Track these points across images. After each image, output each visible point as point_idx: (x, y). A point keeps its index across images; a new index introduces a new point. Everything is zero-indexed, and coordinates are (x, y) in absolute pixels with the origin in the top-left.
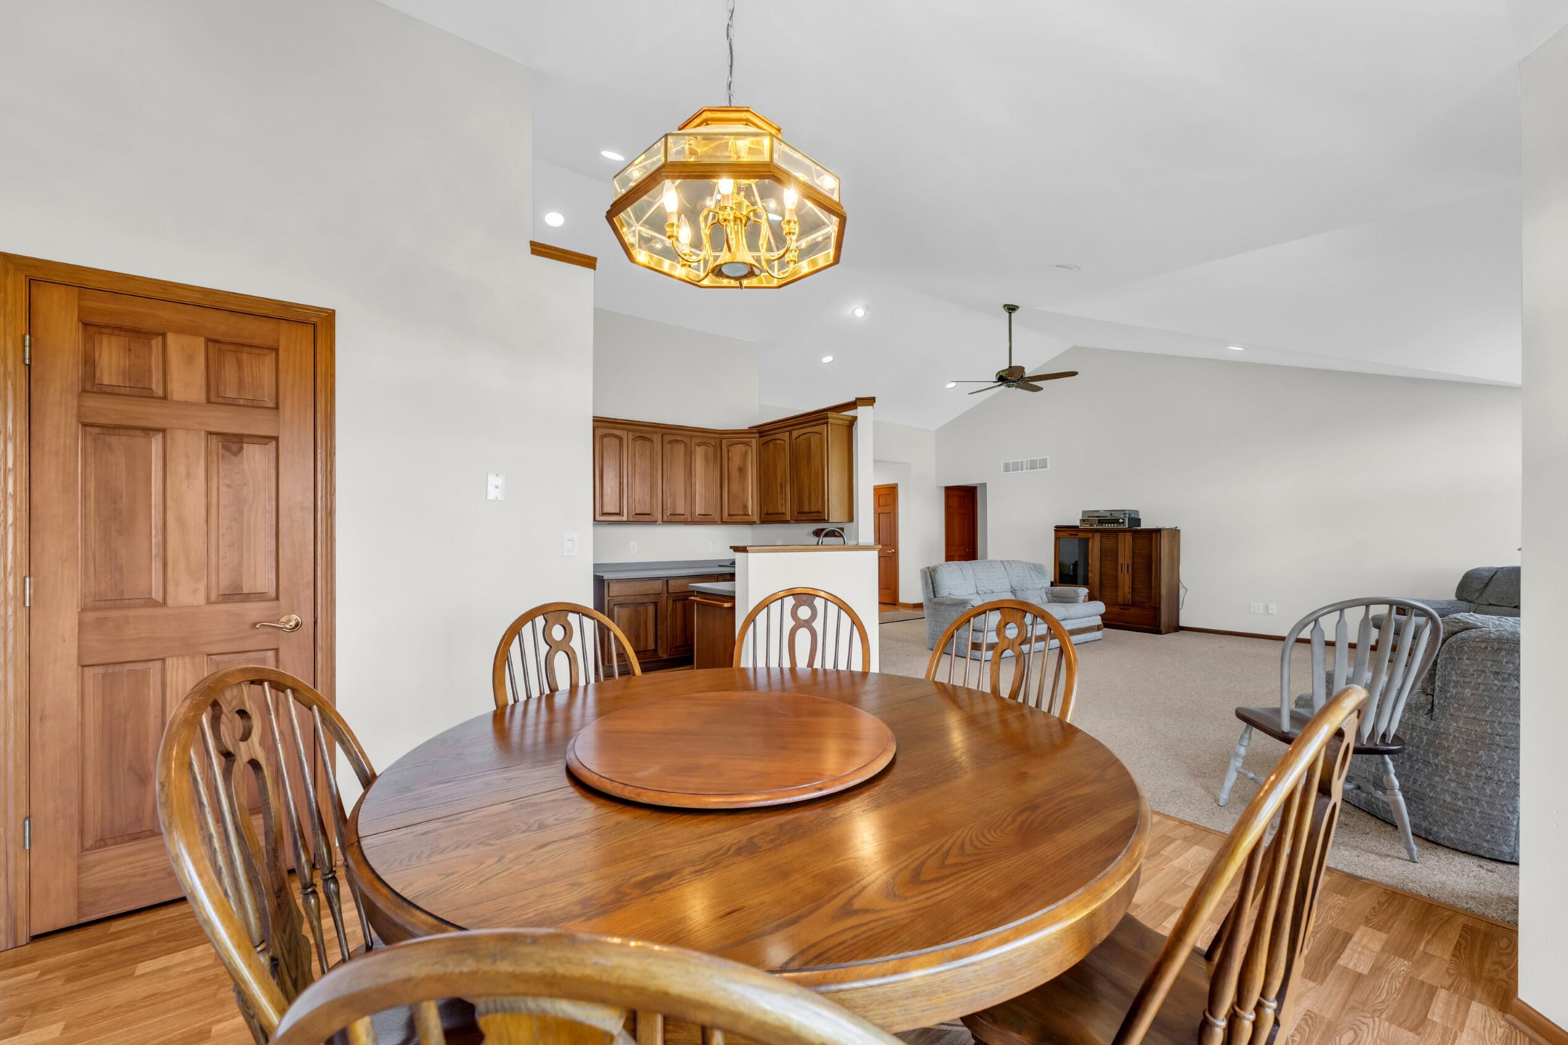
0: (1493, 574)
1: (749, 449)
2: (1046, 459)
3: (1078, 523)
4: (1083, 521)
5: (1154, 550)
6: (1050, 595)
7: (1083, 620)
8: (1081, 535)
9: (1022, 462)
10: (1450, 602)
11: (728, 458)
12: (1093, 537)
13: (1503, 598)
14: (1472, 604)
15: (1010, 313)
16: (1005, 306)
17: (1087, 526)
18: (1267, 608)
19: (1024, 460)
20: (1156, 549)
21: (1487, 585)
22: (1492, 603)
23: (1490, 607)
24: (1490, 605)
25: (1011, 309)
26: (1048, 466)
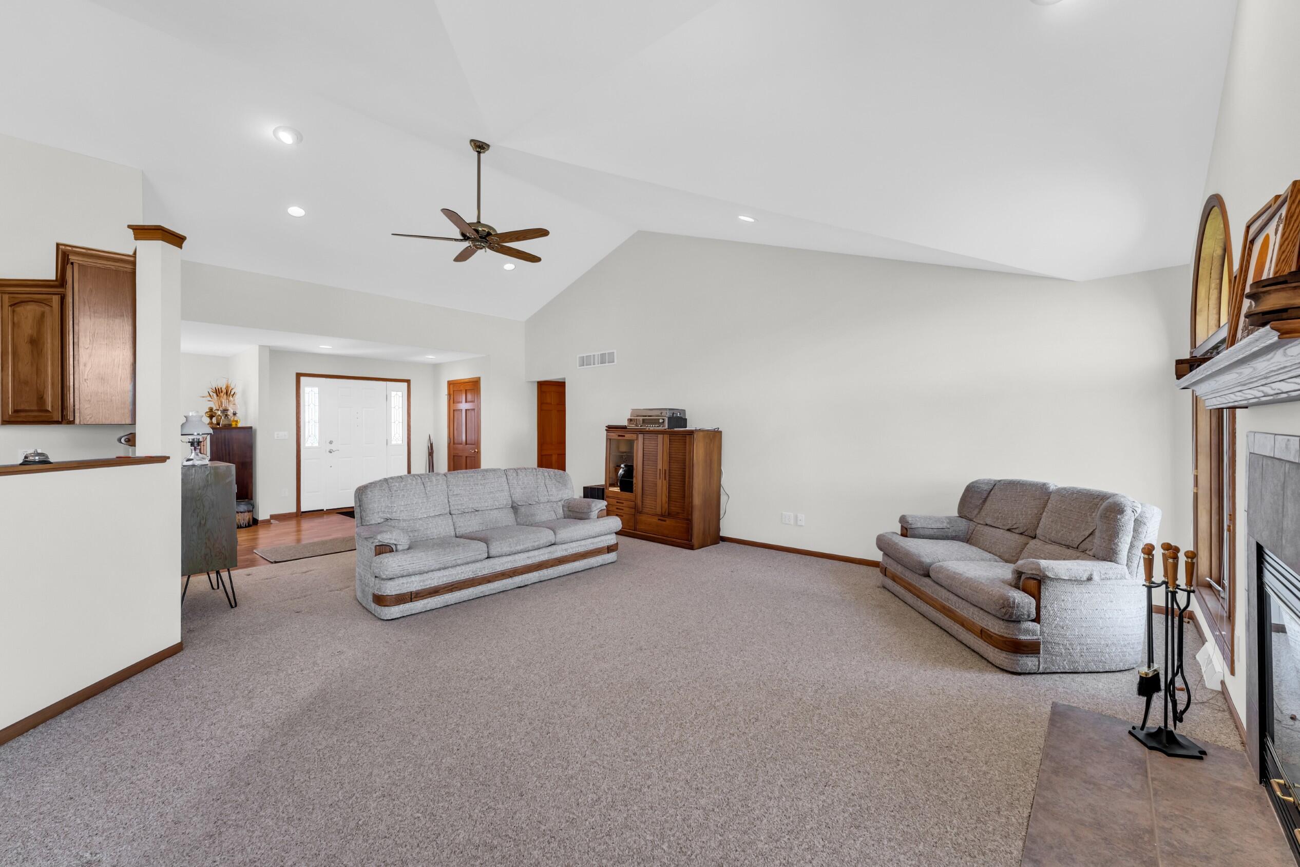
0: (991, 487)
1: (47, 309)
2: (613, 353)
3: (625, 423)
4: (630, 420)
5: (687, 454)
6: (565, 509)
7: (583, 543)
8: (628, 436)
9: (594, 355)
10: (950, 520)
11: (14, 323)
12: (637, 439)
13: (998, 519)
14: (971, 523)
15: (479, 153)
16: (472, 141)
17: (633, 426)
18: (796, 518)
19: (596, 353)
20: (690, 452)
21: (986, 499)
22: (988, 523)
23: (987, 527)
24: (987, 525)
25: (480, 147)
26: (615, 360)
